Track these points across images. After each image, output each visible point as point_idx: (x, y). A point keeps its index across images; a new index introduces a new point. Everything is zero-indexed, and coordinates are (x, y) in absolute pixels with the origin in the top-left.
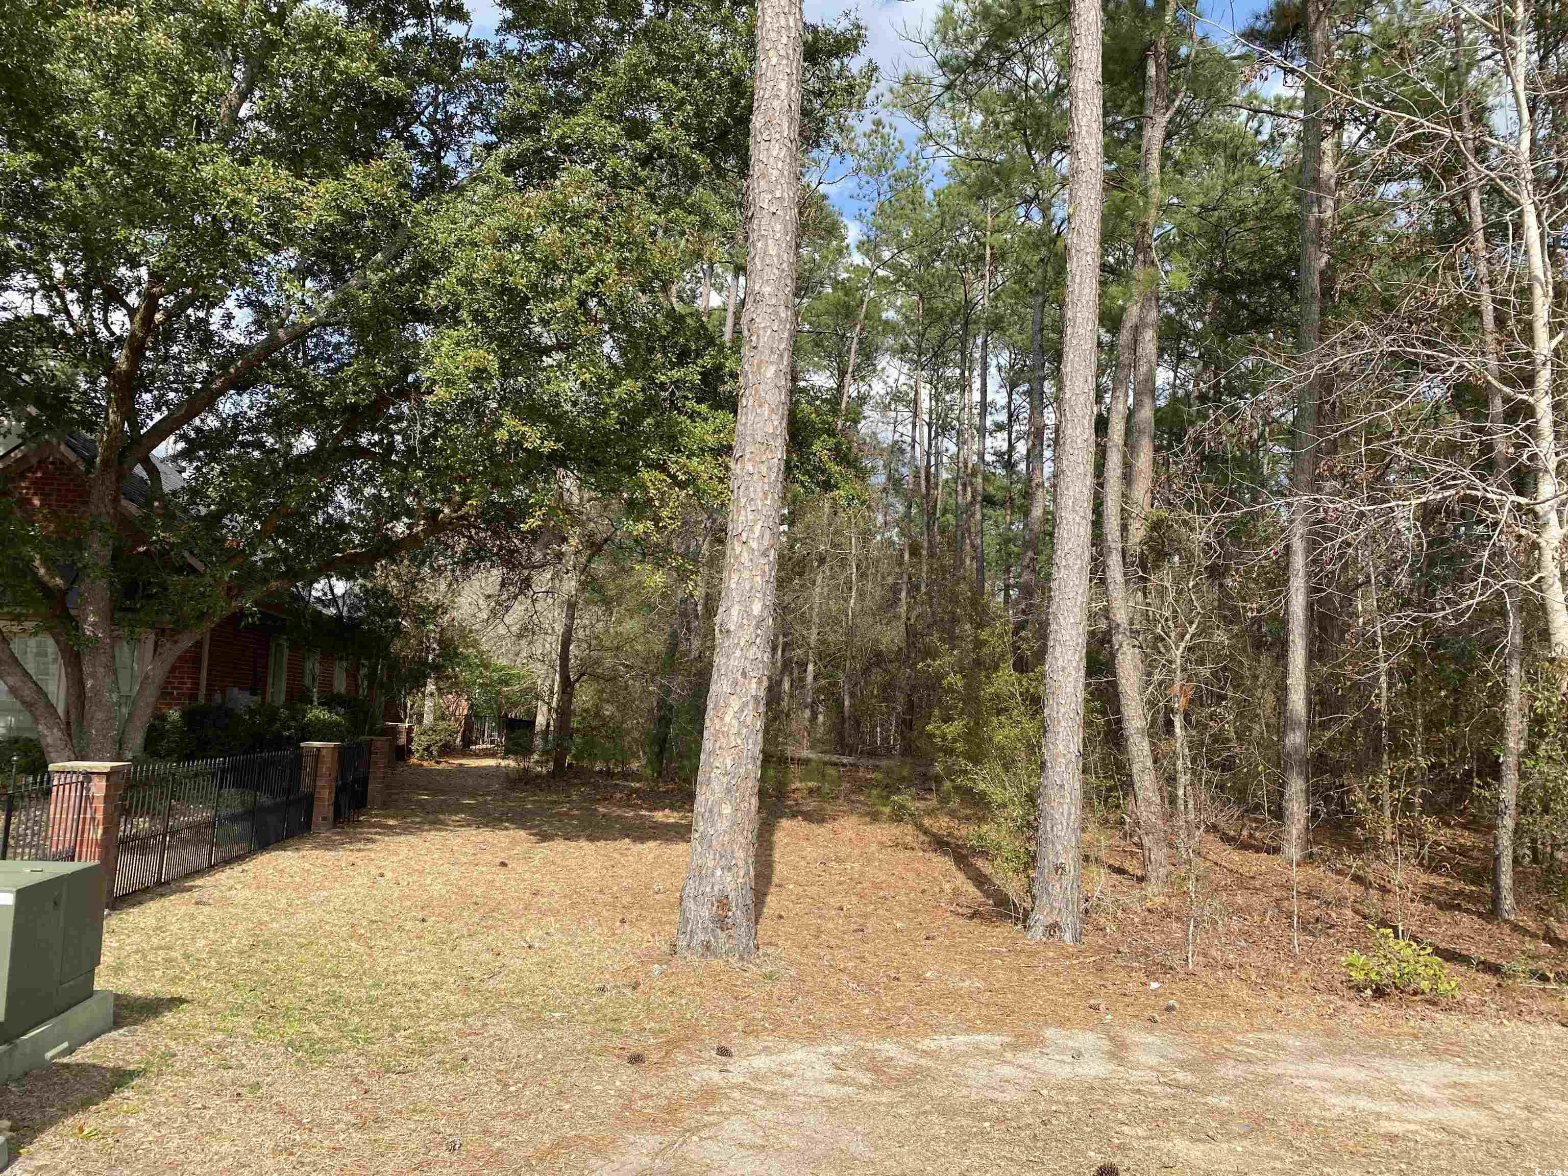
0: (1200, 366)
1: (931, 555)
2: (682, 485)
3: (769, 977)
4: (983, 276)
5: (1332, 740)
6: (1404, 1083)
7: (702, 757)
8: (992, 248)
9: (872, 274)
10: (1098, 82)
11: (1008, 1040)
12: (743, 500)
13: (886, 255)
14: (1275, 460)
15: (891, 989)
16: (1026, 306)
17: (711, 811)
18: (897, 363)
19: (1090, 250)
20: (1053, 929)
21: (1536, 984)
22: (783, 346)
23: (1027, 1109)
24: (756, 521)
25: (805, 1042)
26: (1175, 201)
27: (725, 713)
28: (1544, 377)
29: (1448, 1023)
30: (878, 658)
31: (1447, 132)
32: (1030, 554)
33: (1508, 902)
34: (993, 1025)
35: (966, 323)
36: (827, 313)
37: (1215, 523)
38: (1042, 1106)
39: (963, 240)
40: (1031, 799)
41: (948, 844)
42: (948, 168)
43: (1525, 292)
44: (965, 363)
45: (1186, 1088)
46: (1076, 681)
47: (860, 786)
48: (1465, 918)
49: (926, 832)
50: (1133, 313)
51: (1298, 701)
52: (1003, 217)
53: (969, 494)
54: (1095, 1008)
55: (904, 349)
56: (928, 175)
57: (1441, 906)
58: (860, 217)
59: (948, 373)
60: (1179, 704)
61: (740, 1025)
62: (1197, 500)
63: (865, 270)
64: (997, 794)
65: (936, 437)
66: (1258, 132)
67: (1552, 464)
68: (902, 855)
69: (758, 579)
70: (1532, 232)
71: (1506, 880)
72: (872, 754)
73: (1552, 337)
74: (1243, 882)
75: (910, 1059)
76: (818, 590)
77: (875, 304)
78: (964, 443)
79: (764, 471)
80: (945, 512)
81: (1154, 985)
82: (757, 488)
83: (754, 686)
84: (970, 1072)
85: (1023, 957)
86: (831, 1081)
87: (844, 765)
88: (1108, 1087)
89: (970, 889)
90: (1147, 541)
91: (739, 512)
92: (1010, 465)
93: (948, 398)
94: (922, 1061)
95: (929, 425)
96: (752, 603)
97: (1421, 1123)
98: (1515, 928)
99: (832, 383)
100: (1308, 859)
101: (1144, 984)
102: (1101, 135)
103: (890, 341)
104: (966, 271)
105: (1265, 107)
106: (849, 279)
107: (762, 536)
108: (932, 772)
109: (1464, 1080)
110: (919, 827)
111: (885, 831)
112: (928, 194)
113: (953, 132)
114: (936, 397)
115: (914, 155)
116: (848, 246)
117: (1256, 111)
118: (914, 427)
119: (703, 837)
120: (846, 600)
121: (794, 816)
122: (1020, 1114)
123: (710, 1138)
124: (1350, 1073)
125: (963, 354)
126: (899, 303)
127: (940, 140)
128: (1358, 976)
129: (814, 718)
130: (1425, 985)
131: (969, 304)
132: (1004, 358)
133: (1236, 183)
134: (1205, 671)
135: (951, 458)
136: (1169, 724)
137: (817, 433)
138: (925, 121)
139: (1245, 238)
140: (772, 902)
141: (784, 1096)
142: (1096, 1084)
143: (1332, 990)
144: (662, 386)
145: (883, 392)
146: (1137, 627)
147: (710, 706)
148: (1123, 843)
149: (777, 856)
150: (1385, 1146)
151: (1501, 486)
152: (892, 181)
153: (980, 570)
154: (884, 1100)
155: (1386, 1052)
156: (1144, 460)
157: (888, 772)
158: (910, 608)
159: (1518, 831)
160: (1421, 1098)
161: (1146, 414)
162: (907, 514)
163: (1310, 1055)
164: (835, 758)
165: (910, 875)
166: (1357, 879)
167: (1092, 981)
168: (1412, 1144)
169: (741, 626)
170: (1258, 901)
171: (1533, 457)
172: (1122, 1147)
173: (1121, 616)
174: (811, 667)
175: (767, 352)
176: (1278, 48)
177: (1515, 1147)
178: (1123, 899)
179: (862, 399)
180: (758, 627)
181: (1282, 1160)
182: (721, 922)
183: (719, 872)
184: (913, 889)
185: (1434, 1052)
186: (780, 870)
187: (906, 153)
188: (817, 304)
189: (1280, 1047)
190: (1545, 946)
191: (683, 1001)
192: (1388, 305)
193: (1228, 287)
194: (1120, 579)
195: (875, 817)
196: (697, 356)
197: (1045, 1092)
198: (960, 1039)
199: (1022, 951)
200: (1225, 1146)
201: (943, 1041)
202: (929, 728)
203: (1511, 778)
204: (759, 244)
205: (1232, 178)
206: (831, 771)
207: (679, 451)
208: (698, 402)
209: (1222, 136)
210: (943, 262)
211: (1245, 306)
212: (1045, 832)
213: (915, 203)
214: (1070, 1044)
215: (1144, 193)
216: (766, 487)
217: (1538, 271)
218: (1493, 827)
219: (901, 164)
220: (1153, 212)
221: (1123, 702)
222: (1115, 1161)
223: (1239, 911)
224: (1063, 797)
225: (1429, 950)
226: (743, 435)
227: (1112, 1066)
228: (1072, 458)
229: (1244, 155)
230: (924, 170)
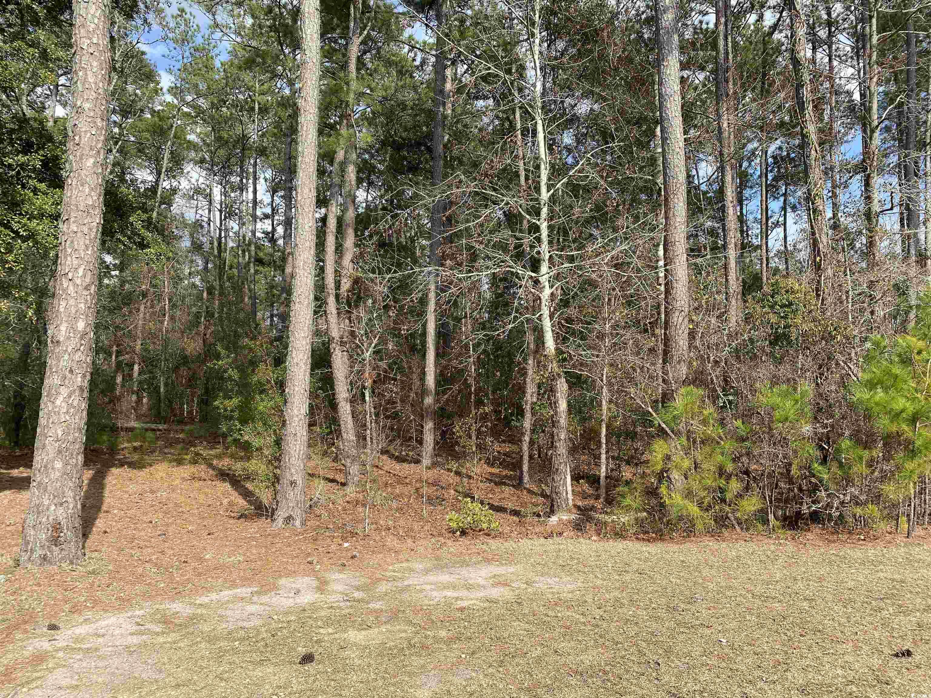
0: (383, 191)
1: (221, 294)
2: (25, 239)
3: (93, 572)
4: (254, 121)
5: (448, 400)
6: (471, 579)
7: (38, 430)
8: (259, 104)
9: (179, 110)
10: (317, 9)
11: (255, 589)
12: (69, 250)
13: (189, 98)
14: (423, 248)
15: (181, 569)
16: (282, 143)
17: (46, 467)
18: (197, 169)
19: (312, 111)
20: (289, 519)
21: (536, 519)
22: (100, 145)
23: (263, 629)
24: (79, 266)
25: (116, 612)
26: (368, 91)
27: (56, 398)
28: (545, 211)
29: (494, 544)
30: (185, 360)
31: (501, 74)
32: (284, 295)
33: (526, 479)
34: (246, 581)
35: (243, 149)
36: (148, 131)
37: (389, 281)
38: (274, 625)
39: (241, 97)
40: (278, 443)
41: (228, 475)
42: (230, 49)
43: (538, 167)
44: (243, 173)
45: (358, 601)
46: (305, 371)
47: (171, 444)
48: (507, 489)
49: (214, 469)
50: (340, 155)
51: (430, 380)
52: (266, 86)
53: (247, 257)
54: (310, 563)
55: (202, 161)
56: (216, 51)
57: (496, 484)
58: (170, 71)
59: (233, 179)
60: (368, 383)
61: (67, 607)
62: (379, 268)
63: (174, 106)
64: (256, 442)
65: (225, 219)
66: (414, 60)
67: (547, 257)
68: (197, 484)
69: (82, 305)
70: (541, 136)
71: (525, 468)
72: (181, 422)
73: (548, 191)
74: (401, 480)
75: (189, 611)
76: (141, 315)
77: (182, 130)
78: (244, 224)
79: (86, 230)
80: (231, 267)
81: (346, 545)
82: (80, 243)
83: (79, 379)
84: (229, 613)
85: (270, 538)
86: (132, 634)
87: (160, 430)
88: (314, 607)
89: (241, 502)
90: (351, 290)
91: (66, 257)
92: (273, 240)
93: (233, 195)
94: (199, 611)
95: (221, 211)
96: (76, 322)
97: (477, 599)
98: (529, 491)
99: (150, 178)
100: (434, 465)
101: (340, 545)
102: (319, 42)
103: (193, 154)
104: (243, 116)
105: (418, 46)
106: (163, 111)
107: (84, 276)
108: (220, 432)
109: (498, 573)
110: (210, 466)
111: (186, 471)
112: (218, 64)
113: (232, 25)
114: (225, 194)
115: (206, 36)
116: (161, 89)
117: (413, 47)
118: (210, 211)
119: (40, 484)
120: (162, 322)
121: (122, 465)
122: (258, 632)
123: (37, 687)
124: (445, 578)
125: (241, 168)
126: (198, 130)
127: (224, 30)
128: (454, 525)
129: (139, 400)
130: (485, 526)
131: (245, 137)
132: (269, 174)
133: (402, 87)
134: (383, 364)
135: (235, 233)
136: (363, 395)
137: (133, 210)
138: (214, 15)
139: (406, 118)
140: (100, 524)
141: (97, 649)
142: (307, 607)
143: (440, 535)
144: (10, 166)
145: (188, 187)
146: (345, 339)
147: (44, 393)
148: (336, 465)
149: (106, 493)
150: (458, 614)
151: (524, 267)
152: (192, 50)
153: (254, 304)
154: (169, 640)
155: (465, 564)
156: (350, 241)
157: (191, 433)
158: (206, 328)
159: (532, 442)
160: (479, 585)
161: (350, 215)
162: (206, 268)
163: (427, 571)
164: (153, 426)
165: (202, 496)
166: (458, 473)
167: (310, 547)
168: (471, 611)
169: (69, 338)
170: (406, 490)
171: (539, 253)
172: (318, 642)
173: (335, 333)
174: (136, 367)
175: (88, 149)
176: (423, 12)
177: (519, 604)
178: (333, 497)
179: (174, 191)
180: (82, 338)
181: (405, 631)
182: (55, 541)
183: (53, 507)
184: (202, 505)
185: (488, 561)
186: (108, 500)
187: (202, 34)
188: (139, 124)
189: (411, 570)
190: (541, 500)
191: (24, 598)
192: (475, 165)
193: (397, 147)
194: (334, 311)
195: (180, 462)
196: (39, 149)
197: (275, 617)
198: (226, 593)
199: (269, 535)
200: (376, 630)
201: (214, 596)
202: (216, 403)
203: (528, 415)
204: (81, 74)
205: (400, 84)
206: (150, 434)
207: (21, 214)
208: (40, 181)
209: (394, 58)
210: (228, 108)
211: (405, 158)
212: (285, 462)
213: (209, 68)
214: (293, 586)
215: (347, 84)
216: (87, 242)
217: (543, 156)
218: (521, 441)
219: (199, 41)
220: (352, 95)
221: (336, 383)
222: (313, 650)
223: (397, 497)
224: (296, 440)
225: (487, 507)
226: (68, 204)
227: (317, 596)
228: (302, 237)
229: (406, 71)
230: (214, 47)
